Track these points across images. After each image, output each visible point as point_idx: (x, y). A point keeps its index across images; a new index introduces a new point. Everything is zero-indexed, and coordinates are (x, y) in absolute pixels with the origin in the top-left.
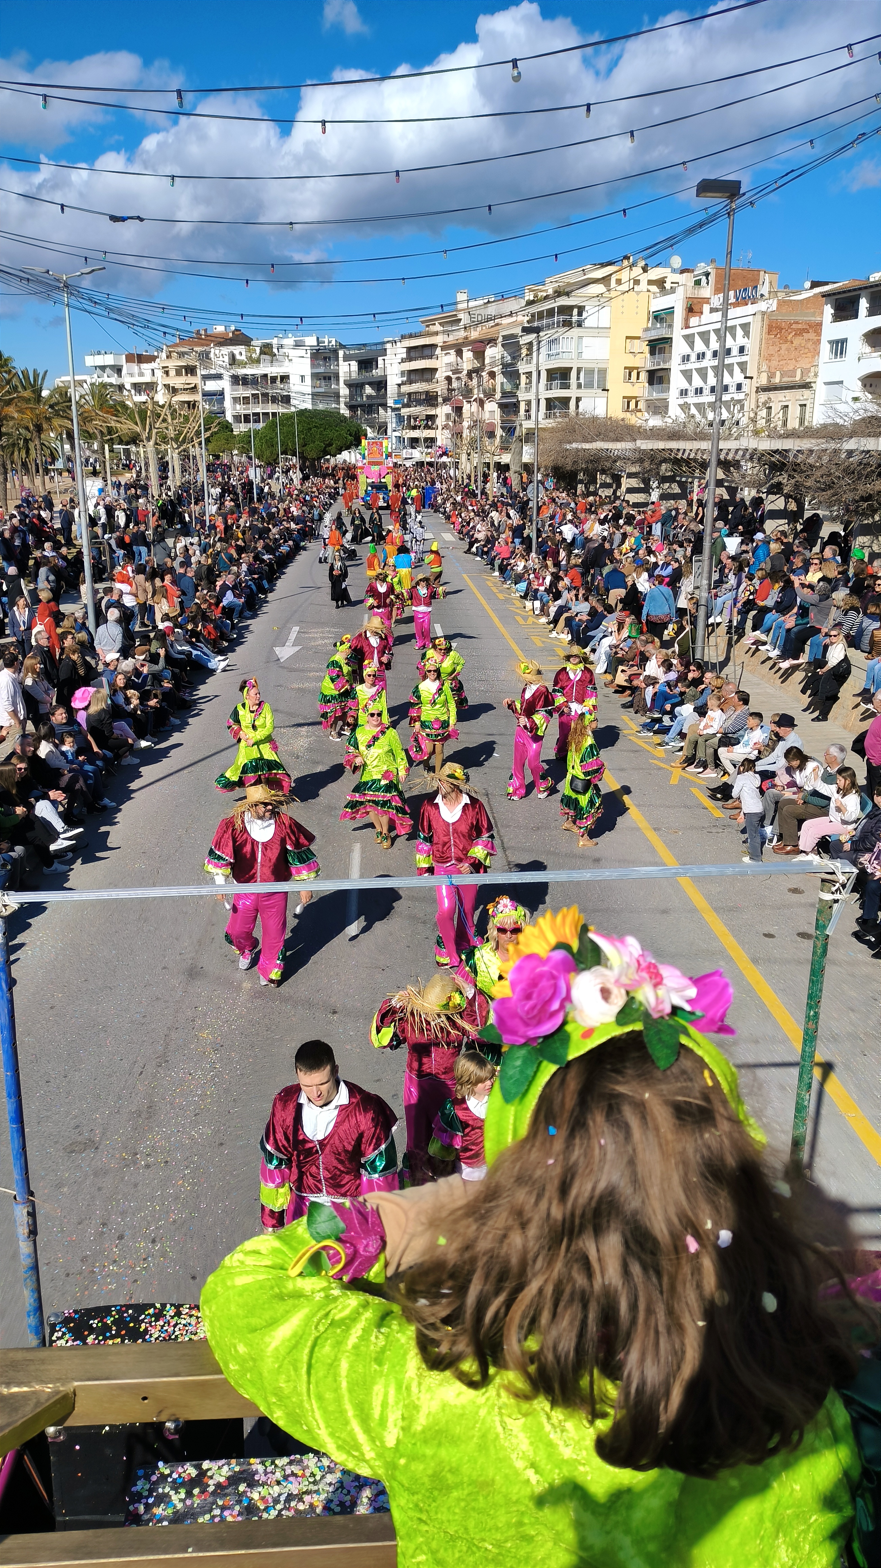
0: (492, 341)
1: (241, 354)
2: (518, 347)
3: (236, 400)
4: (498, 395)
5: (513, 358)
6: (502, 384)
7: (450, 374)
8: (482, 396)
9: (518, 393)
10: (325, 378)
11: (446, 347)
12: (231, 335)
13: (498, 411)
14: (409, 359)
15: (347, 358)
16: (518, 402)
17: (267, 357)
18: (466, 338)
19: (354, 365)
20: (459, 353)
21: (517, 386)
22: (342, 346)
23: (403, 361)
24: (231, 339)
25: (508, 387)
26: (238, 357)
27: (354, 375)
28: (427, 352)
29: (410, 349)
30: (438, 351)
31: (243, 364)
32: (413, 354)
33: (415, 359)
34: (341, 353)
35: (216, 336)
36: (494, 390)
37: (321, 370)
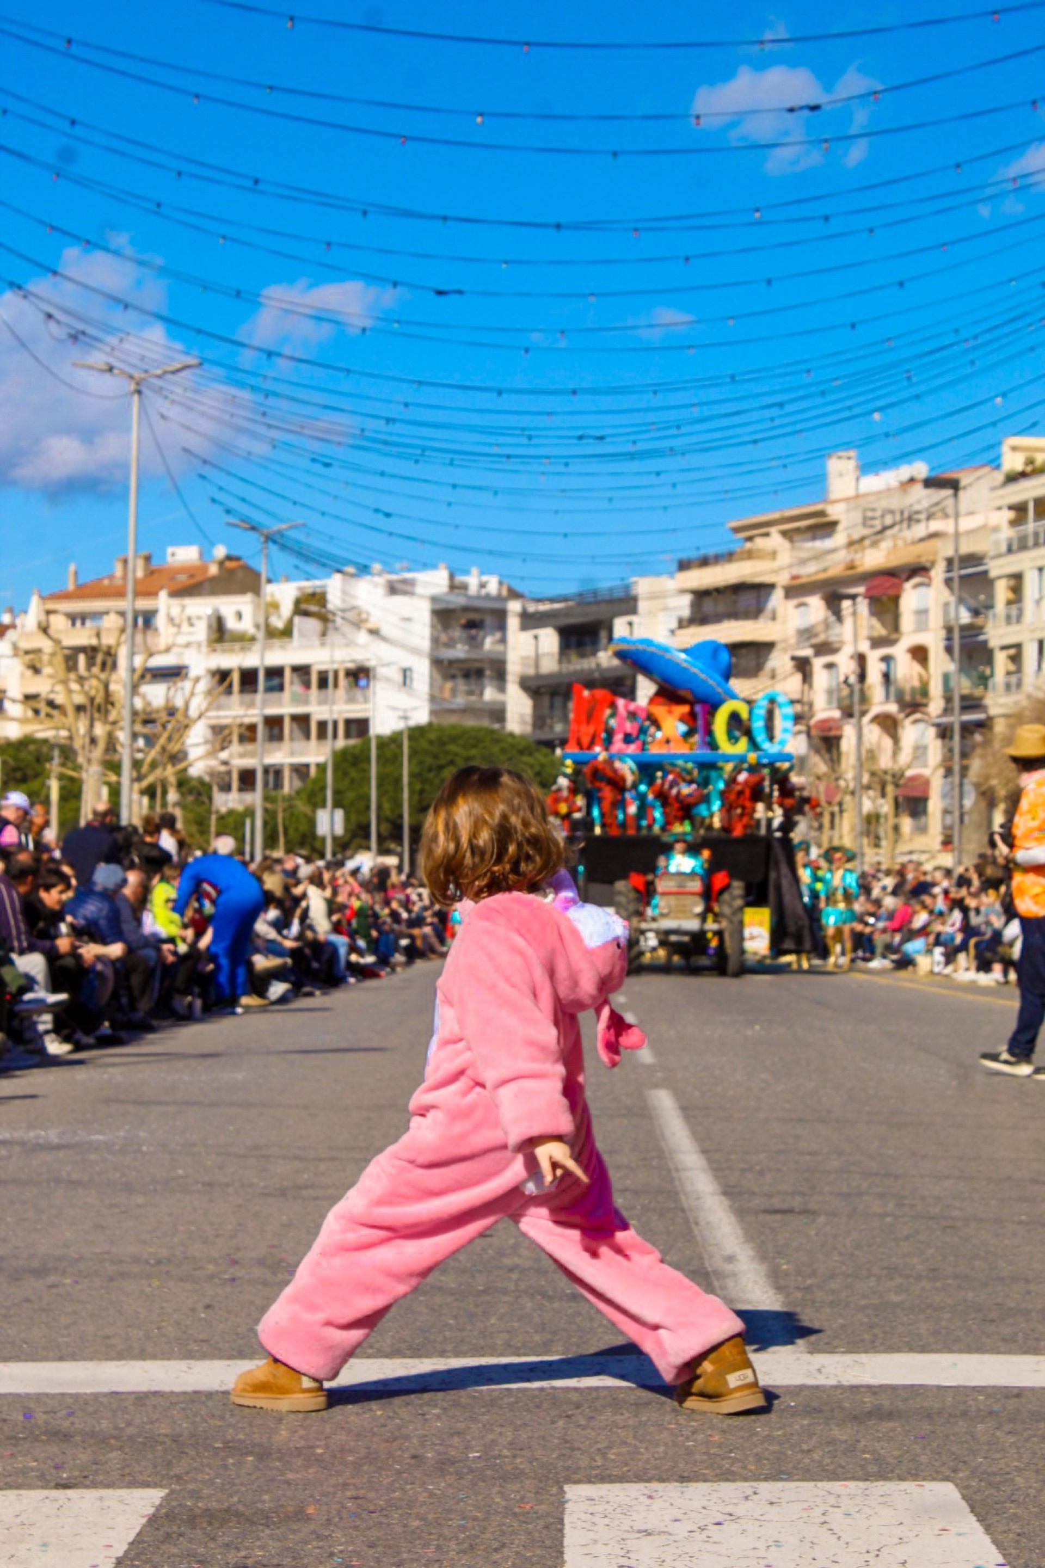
0: (918, 570)
1: (239, 616)
2: (982, 582)
3: (221, 736)
4: (935, 706)
5: (976, 612)
6: (946, 678)
7: (807, 652)
8: (892, 708)
9: (988, 701)
10: (467, 675)
11: (796, 590)
12: (213, 570)
13: (935, 750)
14: (699, 618)
15: (530, 621)
16: (990, 719)
17: (313, 625)
18: (851, 566)
19: (549, 639)
20: (834, 600)
21: (984, 680)
22: (514, 594)
23: (682, 624)
24: (213, 580)
25: (964, 686)
26: (231, 624)
27: (550, 665)
28: (746, 600)
29: (701, 595)
30: (777, 599)
31: (244, 640)
32: (709, 606)
33: (716, 618)
34: (514, 607)
35: (172, 573)
36: (924, 692)
37: (460, 651)
